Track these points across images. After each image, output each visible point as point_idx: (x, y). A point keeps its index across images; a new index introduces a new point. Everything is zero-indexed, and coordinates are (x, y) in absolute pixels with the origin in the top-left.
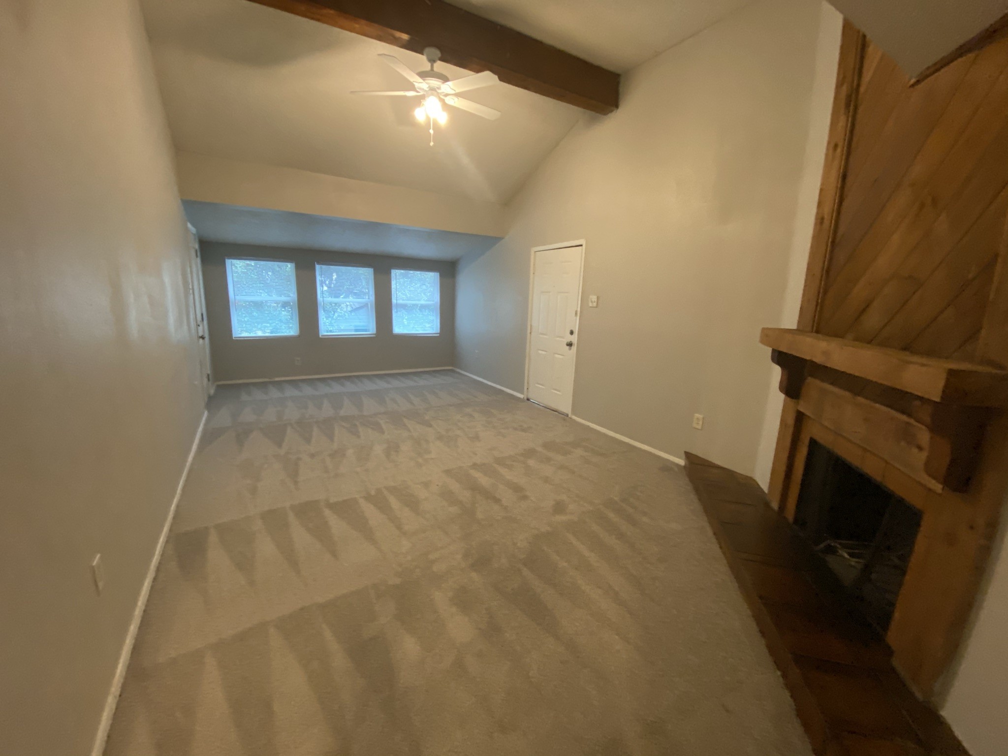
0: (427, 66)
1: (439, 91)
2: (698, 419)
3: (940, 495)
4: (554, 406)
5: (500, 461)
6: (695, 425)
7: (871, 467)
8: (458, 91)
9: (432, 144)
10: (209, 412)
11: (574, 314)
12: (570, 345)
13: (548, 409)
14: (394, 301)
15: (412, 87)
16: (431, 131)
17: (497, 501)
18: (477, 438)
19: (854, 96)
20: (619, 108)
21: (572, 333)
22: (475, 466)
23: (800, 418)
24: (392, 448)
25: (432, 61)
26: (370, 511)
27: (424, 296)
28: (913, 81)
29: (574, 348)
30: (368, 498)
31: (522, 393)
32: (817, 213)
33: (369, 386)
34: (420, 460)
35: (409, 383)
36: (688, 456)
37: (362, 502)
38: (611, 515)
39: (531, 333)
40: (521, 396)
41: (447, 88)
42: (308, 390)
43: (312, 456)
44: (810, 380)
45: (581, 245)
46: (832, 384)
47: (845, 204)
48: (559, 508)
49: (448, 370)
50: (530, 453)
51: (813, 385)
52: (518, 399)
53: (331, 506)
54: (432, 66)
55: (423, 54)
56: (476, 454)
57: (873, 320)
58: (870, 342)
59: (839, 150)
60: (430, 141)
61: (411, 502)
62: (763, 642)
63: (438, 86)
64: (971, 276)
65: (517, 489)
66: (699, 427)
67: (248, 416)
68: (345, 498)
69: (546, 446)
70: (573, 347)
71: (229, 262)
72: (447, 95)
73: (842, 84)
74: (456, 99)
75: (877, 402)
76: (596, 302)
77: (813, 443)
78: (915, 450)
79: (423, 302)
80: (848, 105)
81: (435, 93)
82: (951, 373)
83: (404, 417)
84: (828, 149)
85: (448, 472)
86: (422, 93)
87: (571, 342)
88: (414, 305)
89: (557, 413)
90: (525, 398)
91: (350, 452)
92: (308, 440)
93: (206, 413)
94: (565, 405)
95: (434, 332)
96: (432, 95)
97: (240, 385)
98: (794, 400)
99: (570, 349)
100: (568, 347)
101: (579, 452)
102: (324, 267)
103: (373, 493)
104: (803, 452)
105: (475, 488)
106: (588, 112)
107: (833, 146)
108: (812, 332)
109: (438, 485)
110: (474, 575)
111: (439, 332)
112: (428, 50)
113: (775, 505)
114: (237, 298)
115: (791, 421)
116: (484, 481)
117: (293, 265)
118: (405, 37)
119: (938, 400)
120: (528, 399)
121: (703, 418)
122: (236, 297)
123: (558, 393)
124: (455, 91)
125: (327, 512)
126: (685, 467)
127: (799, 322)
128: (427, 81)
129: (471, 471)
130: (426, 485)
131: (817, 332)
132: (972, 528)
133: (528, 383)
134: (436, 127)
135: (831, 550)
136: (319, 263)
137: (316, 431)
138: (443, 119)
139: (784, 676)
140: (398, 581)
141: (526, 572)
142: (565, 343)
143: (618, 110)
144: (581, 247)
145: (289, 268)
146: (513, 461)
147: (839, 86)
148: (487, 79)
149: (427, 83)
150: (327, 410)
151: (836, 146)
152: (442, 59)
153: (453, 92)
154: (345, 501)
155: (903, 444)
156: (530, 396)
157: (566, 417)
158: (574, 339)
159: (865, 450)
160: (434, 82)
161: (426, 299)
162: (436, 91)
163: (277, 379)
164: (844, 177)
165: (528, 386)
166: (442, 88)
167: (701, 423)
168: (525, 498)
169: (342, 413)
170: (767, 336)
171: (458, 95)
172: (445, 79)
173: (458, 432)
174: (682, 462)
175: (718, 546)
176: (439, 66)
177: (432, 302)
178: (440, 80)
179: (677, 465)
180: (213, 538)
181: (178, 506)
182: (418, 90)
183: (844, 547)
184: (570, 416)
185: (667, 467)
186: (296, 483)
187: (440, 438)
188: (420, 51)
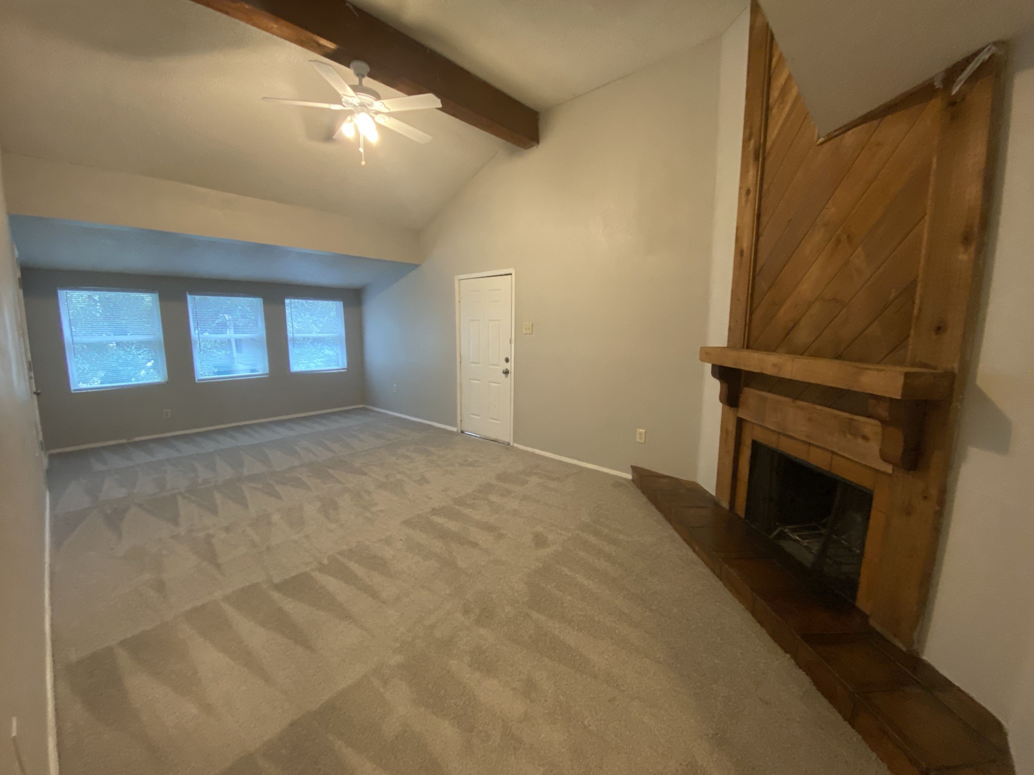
0: (356, 80)
1: (370, 108)
2: (640, 433)
3: (890, 475)
4: (493, 436)
5: (460, 501)
6: (638, 440)
7: (817, 459)
8: (393, 110)
9: (363, 163)
10: (50, 491)
11: (509, 342)
12: (506, 372)
13: (486, 439)
14: (290, 335)
15: (338, 100)
16: (361, 150)
17: (475, 545)
18: (423, 480)
19: (761, 151)
20: (540, 143)
21: (507, 360)
22: (435, 511)
23: (740, 423)
24: (329, 507)
25: (360, 75)
26: (332, 584)
27: (315, 328)
28: (822, 140)
29: (512, 375)
30: (322, 569)
31: (455, 425)
32: (736, 248)
33: (268, 436)
34: (368, 515)
35: (318, 427)
36: (635, 469)
37: (318, 576)
38: (592, 539)
39: (460, 363)
40: (454, 429)
41: (378, 105)
42: (189, 449)
43: (227, 529)
44: (746, 390)
45: (511, 274)
46: (769, 391)
47: (762, 239)
48: (540, 541)
49: (361, 408)
50: (487, 489)
51: (750, 395)
52: (452, 433)
53: (278, 587)
54: (360, 82)
55: (349, 67)
56: (430, 498)
57: (802, 336)
58: (802, 354)
59: (752, 195)
60: (362, 161)
61: (378, 564)
62: (764, 631)
63: (369, 103)
64: (891, 297)
65: (490, 528)
66: (643, 441)
67: (112, 490)
68: (293, 574)
69: (499, 478)
70: (509, 374)
71: (62, 294)
72: (377, 113)
73: (750, 139)
74: (387, 118)
75: (816, 404)
76: (531, 329)
77: (755, 445)
78: (860, 441)
79: (314, 335)
80: (756, 158)
81: (365, 109)
82: (907, 375)
83: (329, 467)
84: (740, 194)
85: (407, 523)
86: (348, 108)
87: (507, 369)
88: (304, 338)
89: (497, 443)
90: (459, 431)
91: (276, 518)
92: (214, 511)
93: (48, 494)
94: (505, 433)
95: (340, 367)
96: (363, 111)
97: (85, 451)
98: (733, 408)
99: (506, 377)
100: (504, 375)
101: (534, 480)
102: (197, 297)
103: (325, 562)
104: (746, 453)
105: (444, 535)
106: (509, 144)
107: (745, 192)
108: (743, 348)
109: (401, 540)
110: (482, 631)
111: (346, 367)
112: (355, 63)
113: (725, 505)
114: (75, 339)
115: (732, 428)
116: (452, 526)
117: (156, 296)
118: (331, 46)
119: (899, 397)
120: (462, 432)
121: (646, 432)
122: (74, 337)
123: (497, 422)
124: (389, 110)
125: (276, 596)
126: (633, 481)
127: (729, 341)
128: (360, 96)
129: (433, 517)
130: (388, 541)
131: (748, 347)
132: (925, 498)
133: (461, 415)
134: (367, 145)
135: (782, 536)
136: (191, 293)
137: (218, 496)
138: (374, 138)
139: (794, 657)
140: (398, 659)
141: (535, 615)
142: (502, 371)
143: (540, 145)
144: (510, 276)
145: (148, 300)
146: (474, 499)
147: (746, 141)
148: (429, 102)
149: (360, 99)
150: (225, 472)
151: (748, 192)
152: (371, 75)
153: (386, 111)
154: (295, 577)
155: (849, 436)
156: (463, 429)
157: (508, 446)
158: (510, 366)
159: (810, 444)
160: (366, 98)
161: (318, 331)
162: (367, 108)
163: (137, 439)
164: (759, 216)
165: (461, 418)
166: (374, 105)
167: (643, 437)
168: (501, 536)
169: (246, 472)
170: (706, 353)
171: (390, 115)
172: (378, 97)
173: (399, 476)
174: (629, 476)
175: (691, 550)
176: (368, 82)
177: (336, 334)
178: (373, 97)
179: (626, 480)
180: (123, 658)
181: (52, 626)
182: (344, 104)
183: (793, 531)
184: (511, 444)
185: (618, 483)
186: (218, 566)
187: (381, 486)
188: (347, 65)
